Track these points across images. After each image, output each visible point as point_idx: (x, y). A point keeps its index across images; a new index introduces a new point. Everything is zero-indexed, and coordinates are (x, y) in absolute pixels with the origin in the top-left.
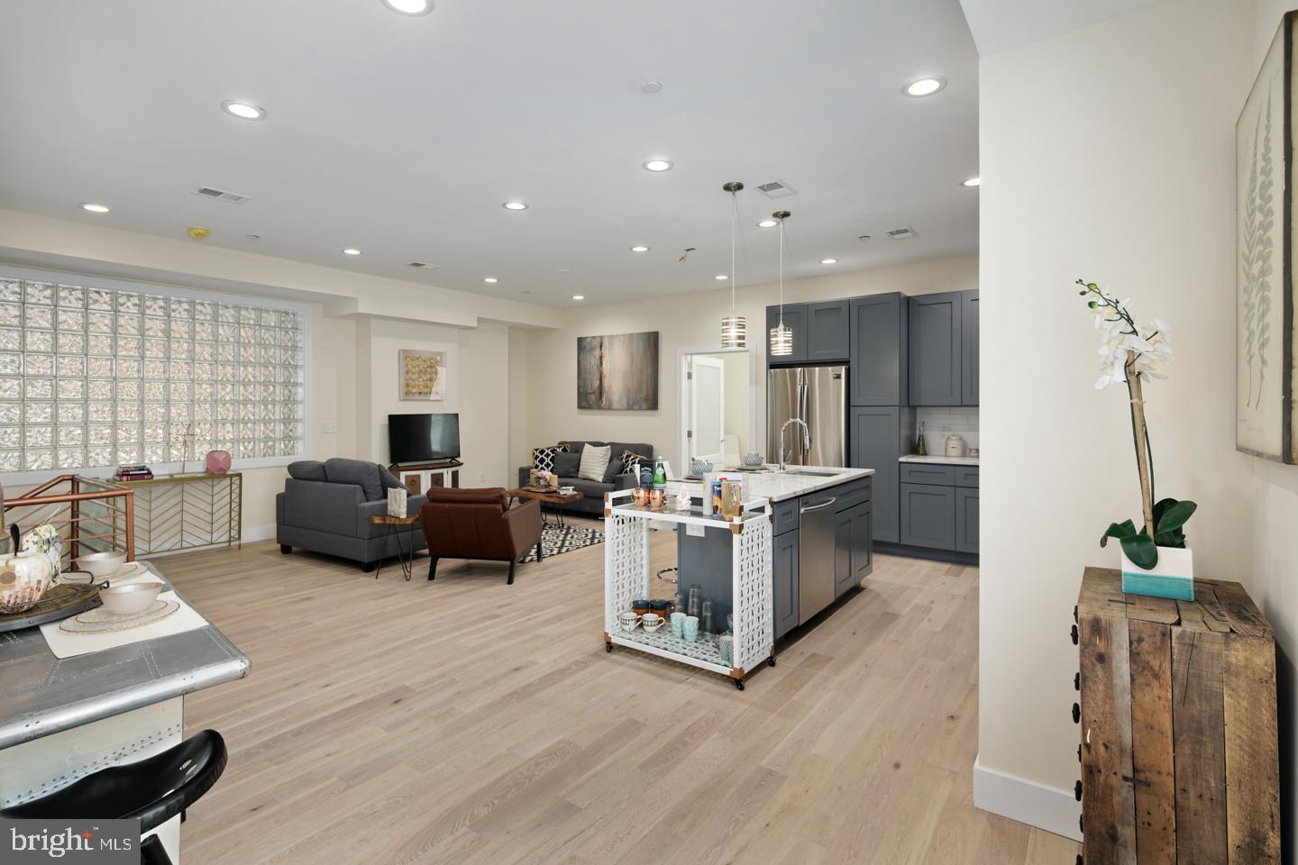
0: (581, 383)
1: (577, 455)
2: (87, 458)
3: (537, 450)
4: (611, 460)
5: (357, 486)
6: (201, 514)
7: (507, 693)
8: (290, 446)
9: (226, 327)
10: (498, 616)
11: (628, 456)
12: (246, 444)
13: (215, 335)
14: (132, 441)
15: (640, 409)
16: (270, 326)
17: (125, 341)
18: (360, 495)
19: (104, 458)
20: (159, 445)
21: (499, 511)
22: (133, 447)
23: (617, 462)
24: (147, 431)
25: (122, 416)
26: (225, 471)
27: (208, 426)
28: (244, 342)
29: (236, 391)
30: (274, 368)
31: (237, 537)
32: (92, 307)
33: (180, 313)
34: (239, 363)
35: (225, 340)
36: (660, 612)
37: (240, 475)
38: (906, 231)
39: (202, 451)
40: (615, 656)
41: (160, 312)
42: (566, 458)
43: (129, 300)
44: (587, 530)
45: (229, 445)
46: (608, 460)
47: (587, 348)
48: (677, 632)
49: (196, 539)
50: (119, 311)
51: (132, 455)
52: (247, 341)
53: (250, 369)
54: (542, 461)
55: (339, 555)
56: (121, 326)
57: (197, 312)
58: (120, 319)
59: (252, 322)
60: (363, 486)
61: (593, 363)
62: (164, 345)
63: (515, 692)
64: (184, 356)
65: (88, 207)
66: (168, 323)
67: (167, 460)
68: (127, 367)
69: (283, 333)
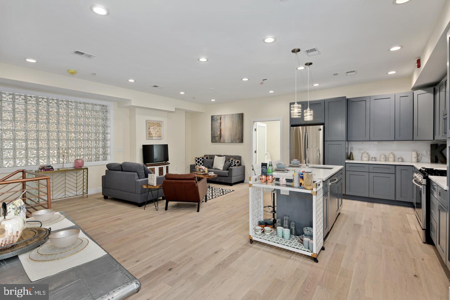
0: (213, 133)
1: (212, 160)
2: (27, 162)
3: (196, 158)
4: (225, 162)
5: (136, 173)
6: (72, 184)
7: (216, 264)
8: (105, 157)
9: (80, 111)
10: (198, 227)
11: (232, 160)
12: (89, 156)
13: (76, 114)
14: (45, 155)
15: (236, 142)
16: (97, 110)
17: (42, 116)
18: (137, 177)
19: (34, 162)
20: (55, 157)
21: (194, 183)
22: (45, 158)
23: (228, 163)
24: (50, 151)
25: (40, 145)
26: (82, 167)
27: (74, 149)
28: (87, 117)
29: (85, 136)
30: (99, 127)
31: (86, 192)
32: (28, 102)
33: (63, 105)
34: (85, 125)
35: (80, 116)
36: (270, 226)
37: (87, 169)
38: (354, 71)
39: (72, 159)
40: (255, 246)
41: (55, 105)
42: (208, 161)
43: (43, 100)
44: (220, 189)
45: (82, 157)
46: (224, 162)
47: (215, 120)
48: (280, 235)
49: (71, 193)
50: (39, 104)
51: (45, 161)
52: (88, 117)
53: (90, 127)
54: (199, 162)
55: (128, 200)
56: (40, 110)
57: (69, 105)
58: (40, 107)
59: (90, 109)
60: (138, 173)
61: (217, 125)
62: (57, 118)
63: (220, 264)
64: (65, 122)
65: (28, 60)
66: (58, 109)
67: (58, 162)
68: (42, 126)
69: (102, 113)
